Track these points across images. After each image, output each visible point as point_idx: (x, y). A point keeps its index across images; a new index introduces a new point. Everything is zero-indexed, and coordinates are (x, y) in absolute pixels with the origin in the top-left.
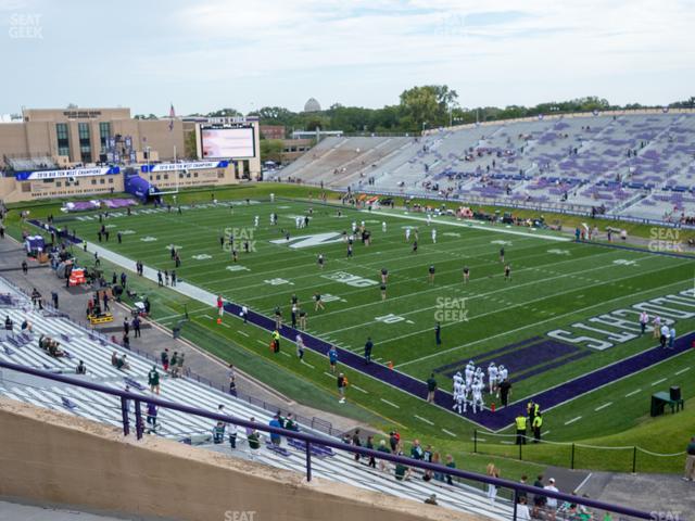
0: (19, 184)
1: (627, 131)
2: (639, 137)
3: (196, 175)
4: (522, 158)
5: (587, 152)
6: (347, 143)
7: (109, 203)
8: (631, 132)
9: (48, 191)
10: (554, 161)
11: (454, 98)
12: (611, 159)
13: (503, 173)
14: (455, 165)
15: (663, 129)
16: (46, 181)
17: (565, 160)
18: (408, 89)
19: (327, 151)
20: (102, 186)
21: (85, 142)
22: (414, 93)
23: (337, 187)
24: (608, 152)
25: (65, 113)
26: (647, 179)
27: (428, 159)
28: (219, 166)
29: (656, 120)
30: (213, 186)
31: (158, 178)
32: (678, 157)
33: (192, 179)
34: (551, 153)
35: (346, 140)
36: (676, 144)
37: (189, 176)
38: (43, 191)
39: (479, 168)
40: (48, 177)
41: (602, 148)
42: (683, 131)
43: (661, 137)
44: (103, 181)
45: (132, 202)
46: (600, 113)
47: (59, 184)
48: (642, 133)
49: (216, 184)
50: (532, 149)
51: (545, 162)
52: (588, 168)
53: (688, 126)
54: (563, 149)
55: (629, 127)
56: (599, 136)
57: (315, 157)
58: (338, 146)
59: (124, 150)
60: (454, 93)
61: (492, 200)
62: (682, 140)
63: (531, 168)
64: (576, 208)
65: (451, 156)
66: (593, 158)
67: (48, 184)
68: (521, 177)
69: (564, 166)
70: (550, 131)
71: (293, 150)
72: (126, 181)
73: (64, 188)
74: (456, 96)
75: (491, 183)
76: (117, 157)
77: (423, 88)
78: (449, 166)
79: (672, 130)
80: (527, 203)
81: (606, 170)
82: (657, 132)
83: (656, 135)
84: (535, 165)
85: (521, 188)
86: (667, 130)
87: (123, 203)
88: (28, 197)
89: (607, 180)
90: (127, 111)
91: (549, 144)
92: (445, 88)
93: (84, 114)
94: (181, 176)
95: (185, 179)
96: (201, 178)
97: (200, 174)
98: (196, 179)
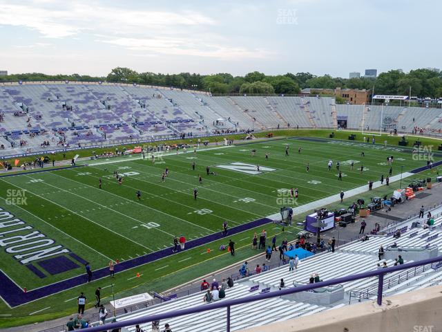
46: (24, 83)
64: (163, 137)
80: (134, 140)
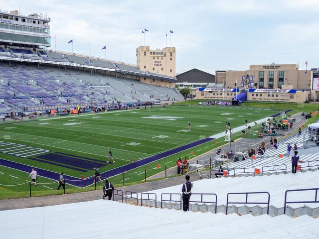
0: (200, 92)
3: (277, 96)
9: (210, 96)
16: (210, 92)
20: (231, 97)
21: (271, 80)
25: (264, 67)
28: (289, 93)
31: (257, 95)
33: (275, 97)
37: (273, 96)
38: (208, 96)
40: (211, 90)
44: (231, 94)
47: (214, 94)
59: (246, 82)
67: (210, 94)
73: (216, 96)
76: (242, 85)
88: (203, 98)
93: (272, 67)
94: (269, 96)
95: (271, 97)
96: (280, 97)
97: (279, 95)
98: (277, 98)
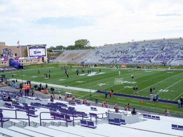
1: (156, 45)
2: (161, 46)
3: (31, 61)
4: (129, 53)
5: (148, 50)
6: (72, 52)
7: (7, 69)
8: (158, 45)
10: (139, 53)
11: (89, 43)
12: (156, 51)
13: (126, 56)
14: (110, 55)
15: (166, 43)
17: (143, 52)
18: (77, 40)
19: (67, 54)
20: (3, 64)
22: (78, 41)
23: (76, 63)
24: (154, 50)
26: (171, 55)
27: (101, 54)
28: (38, 58)
29: (163, 42)
30: (36, 64)
31: (20, 61)
32: (175, 50)
34: (137, 51)
35: (71, 51)
36: (173, 47)
39: (118, 56)
41: (151, 49)
42: (173, 44)
43: (167, 45)
44: (2, 63)
45: (14, 69)
48: (161, 45)
49: (37, 63)
50: (131, 50)
51: (137, 53)
52: (151, 54)
53: (173, 43)
54: (140, 50)
55: (156, 44)
56: (148, 46)
57: (63, 56)
58: (69, 53)
59: (9, 53)
60: (89, 41)
61: (128, 63)
62: (174, 46)
63: (134, 55)
65: (107, 53)
66: (150, 51)
68: (132, 57)
69: (143, 54)
70: (133, 46)
71: (52, 55)
72: (10, 62)
74: (89, 42)
75: (124, 59)
76: (7, 55)
77: (81, 40)
78: (108, 56)
79: (169, 44)
81: (156, 54)
82: (165, 44)
83: (165, 45)
84: (134, 54)
85: (134, 59)
86: (168, 43)
87: (11, 69)
89: (159, 56)
90: (4, 43)
91: (135, 49)
92: (86, 40)
94: (27, 61)
95: (28, 62)
96: (33, 62)
97: (32, 60)
98: (31, 62)
